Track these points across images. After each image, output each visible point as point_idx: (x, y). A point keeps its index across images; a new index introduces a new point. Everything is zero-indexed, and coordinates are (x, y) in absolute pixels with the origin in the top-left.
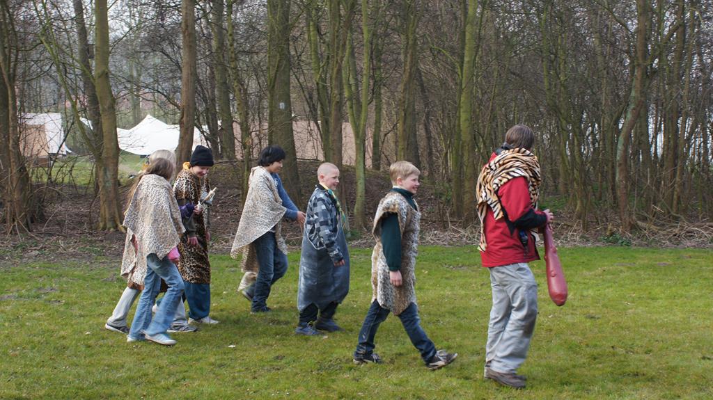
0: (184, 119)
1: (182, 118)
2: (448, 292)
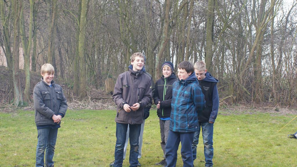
2: (75, 132)
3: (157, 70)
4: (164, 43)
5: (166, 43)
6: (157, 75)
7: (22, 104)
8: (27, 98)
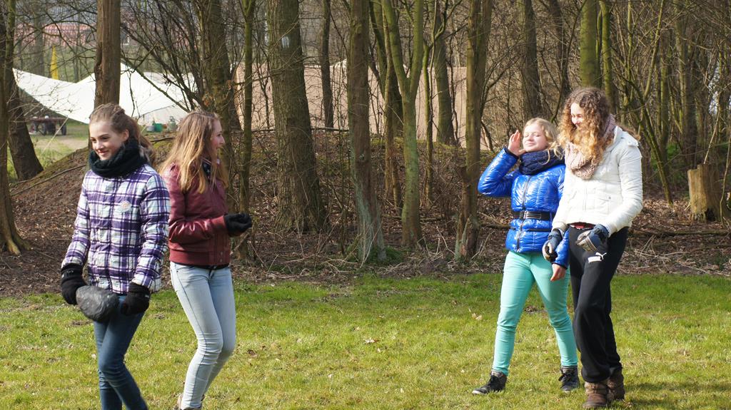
0: (103, 65)
1: (98, 64)
7: (383, 256)
8: (412, 235)
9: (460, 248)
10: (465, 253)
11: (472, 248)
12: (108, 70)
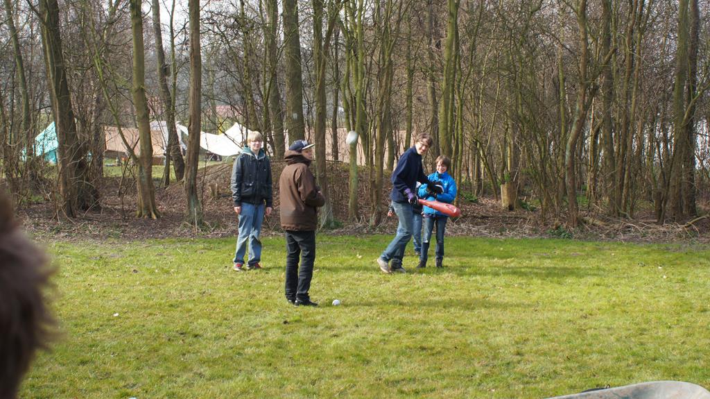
3: (568, 169)
4: (578, 121)
5: (582, 121)
6: (568, 177)
7: (332, 225)
9: (372, 222)
10: (374, 224)
11: (378, 221)
12: (194, 129)
